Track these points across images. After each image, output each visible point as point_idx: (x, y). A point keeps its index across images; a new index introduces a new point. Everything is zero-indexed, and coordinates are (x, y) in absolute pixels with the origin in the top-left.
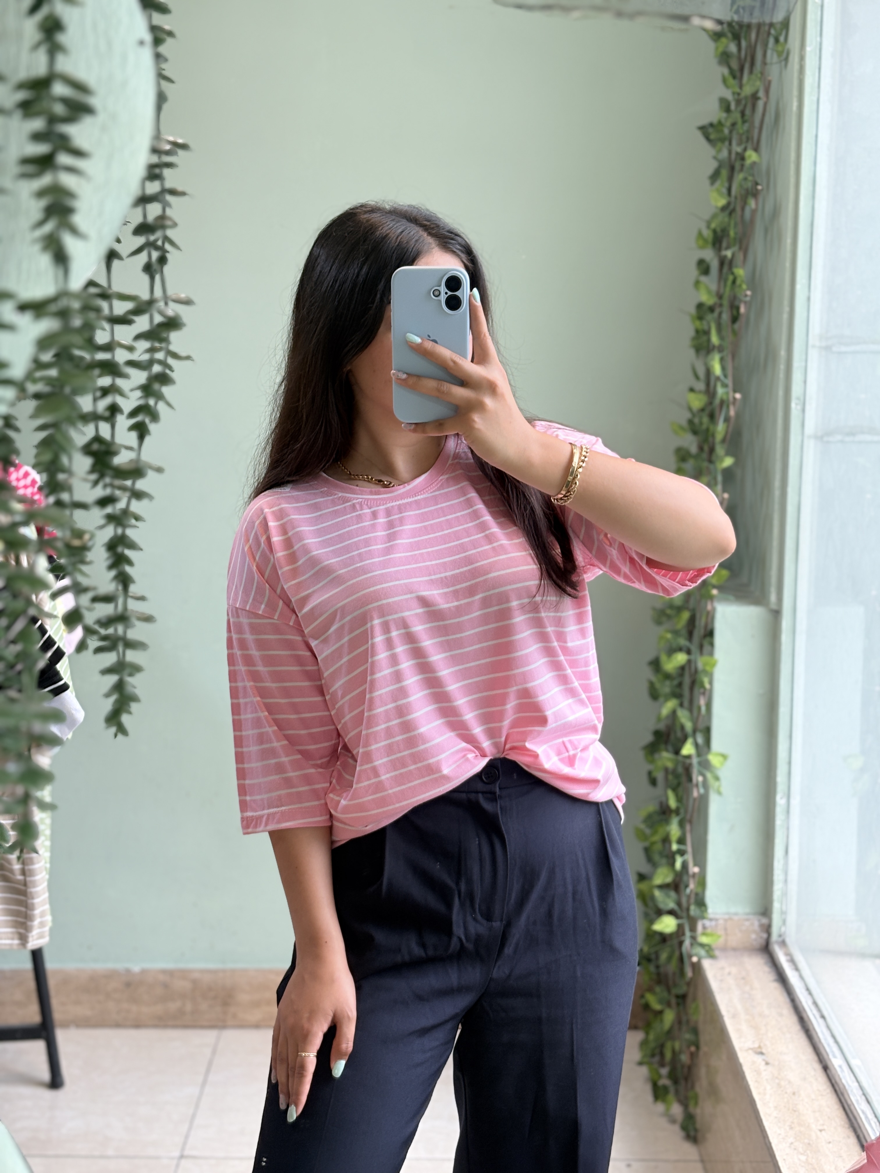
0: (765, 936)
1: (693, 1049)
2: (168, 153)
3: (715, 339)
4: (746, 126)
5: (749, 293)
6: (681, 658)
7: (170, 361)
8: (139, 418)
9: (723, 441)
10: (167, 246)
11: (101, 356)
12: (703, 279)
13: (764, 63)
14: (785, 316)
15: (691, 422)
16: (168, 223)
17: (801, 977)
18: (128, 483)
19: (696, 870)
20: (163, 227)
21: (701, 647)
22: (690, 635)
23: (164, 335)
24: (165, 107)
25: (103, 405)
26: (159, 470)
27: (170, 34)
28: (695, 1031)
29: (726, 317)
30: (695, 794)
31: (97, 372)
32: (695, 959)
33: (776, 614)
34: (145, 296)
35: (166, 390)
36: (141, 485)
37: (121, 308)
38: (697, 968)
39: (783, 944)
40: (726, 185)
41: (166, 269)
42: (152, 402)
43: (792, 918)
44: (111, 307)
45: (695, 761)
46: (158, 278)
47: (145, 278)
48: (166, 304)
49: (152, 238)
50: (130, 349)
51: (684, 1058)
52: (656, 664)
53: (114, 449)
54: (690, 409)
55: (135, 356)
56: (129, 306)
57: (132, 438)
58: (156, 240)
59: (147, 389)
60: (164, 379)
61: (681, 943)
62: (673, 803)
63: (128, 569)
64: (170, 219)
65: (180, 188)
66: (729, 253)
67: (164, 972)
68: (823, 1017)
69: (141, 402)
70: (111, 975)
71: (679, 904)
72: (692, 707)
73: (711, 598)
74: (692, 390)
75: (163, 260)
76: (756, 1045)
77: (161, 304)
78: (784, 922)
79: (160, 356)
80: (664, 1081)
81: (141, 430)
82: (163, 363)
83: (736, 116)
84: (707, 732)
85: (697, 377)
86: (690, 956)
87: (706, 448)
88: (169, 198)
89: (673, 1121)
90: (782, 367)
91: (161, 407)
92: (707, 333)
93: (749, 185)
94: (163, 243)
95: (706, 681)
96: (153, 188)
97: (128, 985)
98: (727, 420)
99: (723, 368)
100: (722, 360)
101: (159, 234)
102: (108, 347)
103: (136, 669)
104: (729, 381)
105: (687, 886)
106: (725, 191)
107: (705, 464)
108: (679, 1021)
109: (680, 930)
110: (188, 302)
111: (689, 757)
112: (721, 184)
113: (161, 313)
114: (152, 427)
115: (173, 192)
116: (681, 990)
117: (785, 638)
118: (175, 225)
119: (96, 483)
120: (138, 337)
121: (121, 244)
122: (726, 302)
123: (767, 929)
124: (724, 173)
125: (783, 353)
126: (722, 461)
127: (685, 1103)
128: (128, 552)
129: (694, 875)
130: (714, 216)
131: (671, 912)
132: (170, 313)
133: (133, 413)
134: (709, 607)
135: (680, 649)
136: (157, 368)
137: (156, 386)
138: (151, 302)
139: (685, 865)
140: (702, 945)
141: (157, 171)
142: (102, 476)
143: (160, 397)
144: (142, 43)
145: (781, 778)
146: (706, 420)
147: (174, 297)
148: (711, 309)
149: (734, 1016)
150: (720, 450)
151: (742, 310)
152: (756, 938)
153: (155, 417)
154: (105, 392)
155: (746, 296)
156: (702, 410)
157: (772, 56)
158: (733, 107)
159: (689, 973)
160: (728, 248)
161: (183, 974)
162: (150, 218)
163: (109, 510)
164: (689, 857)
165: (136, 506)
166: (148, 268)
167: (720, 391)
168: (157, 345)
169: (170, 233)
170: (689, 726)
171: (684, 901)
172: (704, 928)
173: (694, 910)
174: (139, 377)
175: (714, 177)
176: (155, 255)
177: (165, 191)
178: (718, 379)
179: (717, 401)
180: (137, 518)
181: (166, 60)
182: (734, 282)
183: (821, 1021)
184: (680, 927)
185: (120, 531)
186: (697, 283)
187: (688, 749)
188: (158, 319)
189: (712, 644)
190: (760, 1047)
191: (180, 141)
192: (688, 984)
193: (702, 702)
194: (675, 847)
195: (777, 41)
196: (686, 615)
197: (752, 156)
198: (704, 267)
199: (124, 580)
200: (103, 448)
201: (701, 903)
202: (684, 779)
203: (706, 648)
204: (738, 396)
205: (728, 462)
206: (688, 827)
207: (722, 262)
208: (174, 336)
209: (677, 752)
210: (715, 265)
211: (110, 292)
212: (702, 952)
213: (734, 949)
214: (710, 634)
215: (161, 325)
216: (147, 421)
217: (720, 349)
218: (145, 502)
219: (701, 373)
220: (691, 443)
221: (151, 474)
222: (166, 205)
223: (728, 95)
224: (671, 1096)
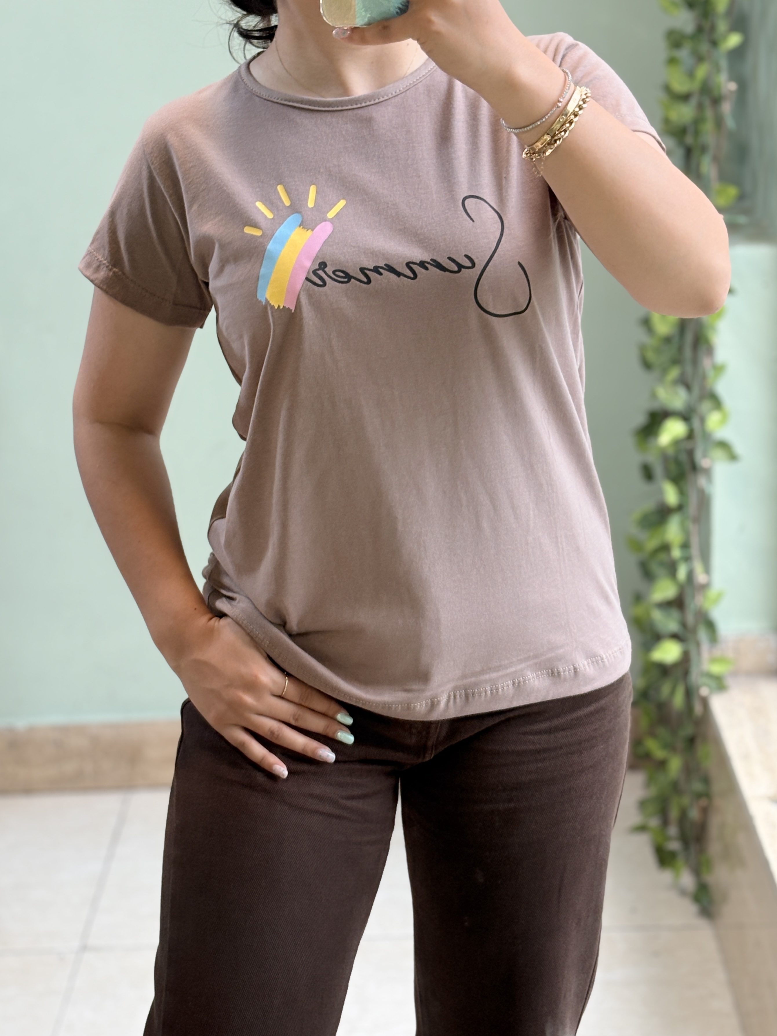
1: (704, 802)
9: (729, 12)
19: (703, 579)
28: (706, 780)
30: (701, 483)
32: (703, 694)
38: (705, 704)
51: (694, 814)
52: (646, 323)
61: (687, 674)
62: (673, 499)
71: (684, 625)
72: (695, 370)
80: (672, 845)
86: (698, 690)
89: (683, 893)
95: (712, 336)
105: (692, 602)
107: (704, 47)
108: (687, 771)
109: (684, 658)
116: (689, 732)
126: (725, 37)
127: (697, 872)
129: (702, 586)
131: (675, 637)
139: (690, 575)
140: (712, 676)
150: (723, 27)
159: (698, 710)
164: (695, 565)
171: (689, 621)
173: (702, 634)
184: (685, 654)
192: (697, 724)
193: (707, 364)
194: (676, 553)
202: (687, 467)
205: (734, 40)
206: (693, 528)
212: (712, 684)
220: (685, 21)
224: (680, 861)
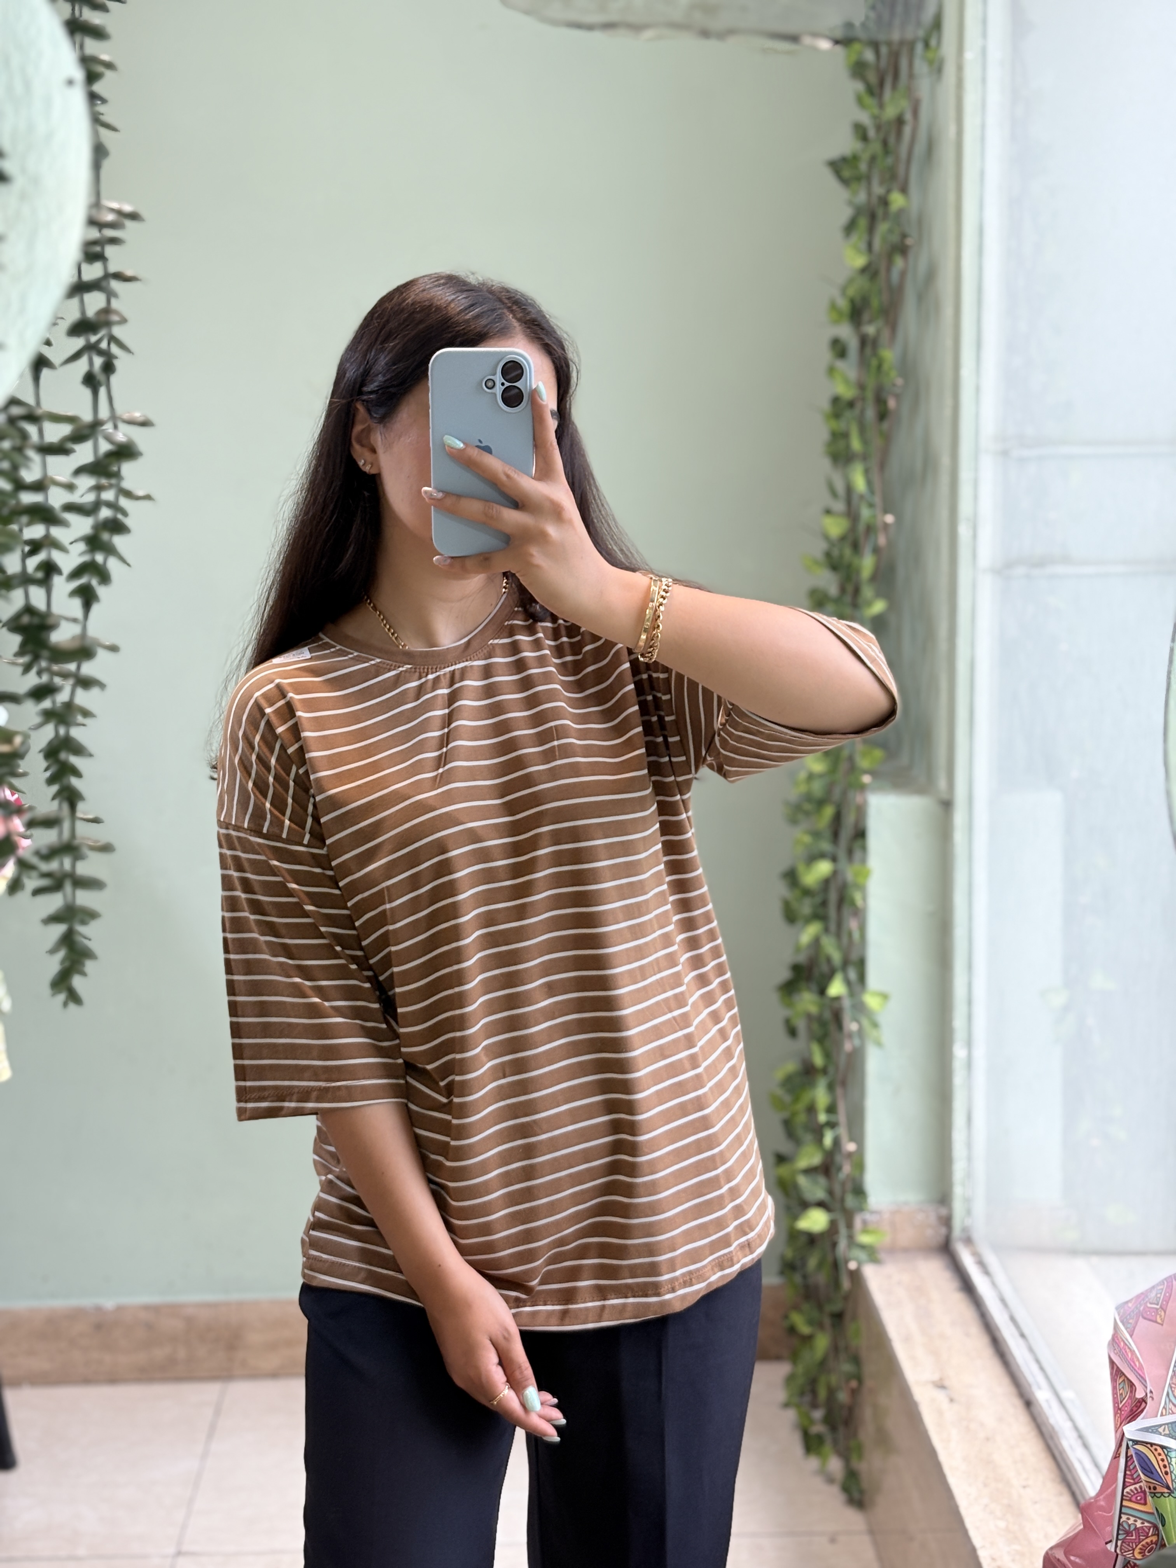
0: (943, 1231)
1: (854, 1384)
2: (112, 225)
3: (856, 444)
4: (889, 161)
5: (899, 381)
6: (824, 868)
7: (124, 502)
8: (83, 580)
9: (874, 578)
10: (115, 349)
11: (28, 498)
12: (840, 364)
13: (911, 76)
14: (948, 412)
15: (828, 555)
16: (115, 318)
17: (994, 1284)
18: (72, 667)
19: (851, 1147)
20: (108, 324)
21: (850, 853)
22: (835, 835)
23: (115, 469)
24: (106, 164)
25: (32, 563)
26: (114, 649)
27: (109, 66)
28: (856, 1360)
29: (870, 413)
30: (848, 1046)
31: (24, 519)
32: (852, 1265)
33: (947, 805)
34: (87, 417)
35: (118, 541)
36: (88, 669)
37: (55, 433)
38: (856, 1277)
39: (968, 1241)
40: (865, 237)
41: (114, 379)
42: (99, 558)
43: (979, 1207)
44: (41, 432)
45: (847, 1003)
46: (102, 391)
47: (87, 393)
48: (116, 427)
49: (93, 339)
50: (70, 487)
51: (843, 1397)
52: (791, 877)
53: (51, 621)
54: (826, 537)
55: (75, 498)
56: (65, 430)
57: (75, 607)
58: (99, 341)
59: (94, 542)
60: (116, 527)
61: (834, 1245)
62: (818, 1060)
63: (74, 781)
64: (117, 312)
65: (129, 273)
66: (870, 330)
67: (147, 1308)
68: (1023, 1335)
69: (86, 558)
70: (76, 1315)
71: (830, 1192)
72: (839, 931)
73: (863, 788)
74: (828, 512)
75: (109, 368)
76: (936, 1377)
77: (108, 427)
78: (969, 1212)
79: (108, 495)
80: (818, 1428)
81: (87, 596)
82: (113, 506)
83: (876, 147)
84: (861, 965)
85: (834, 493)
86: (846, 1262)
87: (850, 588)
88: (115, 285)
89: (830, 1480)
90: (944, 479)
91: (113, 564)
92: (845, 435)
93: (895, 238)
94: (109, 344)
95: (858, 897)
96: (93, 271)
97: (98, 1327)
98: (876, 550)
99: (869, 483)
100: (867, 472)
101: (103, 333)
102: (39, 486)
103: (90, 915)
104: (877, 500)
105: (840, 1169)
106: (863, 245)
107: (848, 610)
108: (835, 1349)
109: (833, 1228)
110: (145, 424)
111: (837, 999)
112: (858, 238)
113: (108, 439)
114: (101, 591)
115: (119, 276)
116: (836, 1307)
117: (959, 837)
118: (123, 321)
119: (27, 668)
120: (80, 471)
121: (52, 347)
122: (870, 395)
123: (947, 1221)
124: (863, 222)
125: (945, 460)
126: (869, 604)
127: (845, 1456)
128: (74, 760)
129: (850, 1155)
130: (851, 281)
131: (821, 1204)
132: (120, 437)
133: (77, 573)
134: (859, 799)
135: (822, 856)
136: (105, 513)
137: (105, 536)
138: (96, 424)
139: (837, 1142)
140: (863, 1247)
141: (98, 249)
142: (36, 658)
143: (110, 550)
144: (70, 82)
145: (959, 1022)
146: (848, 552)
147: (126, 416)
148: (851, 404)
149: (907, 1339)
150: (867, 592)
151: (892, 403)
152: (933, 1234)
153: (104, 577)
154: (35, 547)
155: (894, 385)
156: (843, 538)
157: (921, 67)
158: (872, 133)
159: (846, 1284)
160: (870, 322)
161: (173, 1310)
162: (91, 313)
163: (47, 704)
164: (842, 1131)
165: (83, 698)
166: (90, 380)
167: (865, 513)
168: (104, 481)
169: (117, 331)
170: (836, 957)
171: (837, 1189)
172: (865, 1223)
173: (850, 1201)
174: (82, 525)
175: (850, 228)
176: (98, 361)
177: (109, 276)
178: (862, 497)
179: (861, 527)
180: (86, 714)
181: (104, 101)
182: (879, 367)
183: (1020, 1341)
184: (833, 1224)
185: (62, 731)
186: (831, 371)
187: (836, 988)
188: (105, 447)
189: (864, 848)
190: (941, 1379)
191: (127, 208)
192: (846, 1298)
193: (853, 924)
194: (822, 1118)
195: (927, 45)
196: (829, 812)
197: (897, 200)
198: (839, 349)
199: (71, 797)
200: (36, 621)
201: (859, 1191)
202: (832, 1027)
203: (857, 855)
204: (889, 519)
205: (879, 607)
206: (839, 1091)
207: (864, 341)
208: (127, 469)
209: (822, 991)
210: (853, 344)
211: (39, 412)
212: (862, 1255)
213: (906, 1250)
214: (860, 834)
215: (110, 455)
216: (94, 582)
217: (865, 457)
218: (95, 691)
219: (840, 487)
220: (829, 582)
221: (101, 654)
222: (110, 295)
223: (865, 118)
224: (828, 1448)
